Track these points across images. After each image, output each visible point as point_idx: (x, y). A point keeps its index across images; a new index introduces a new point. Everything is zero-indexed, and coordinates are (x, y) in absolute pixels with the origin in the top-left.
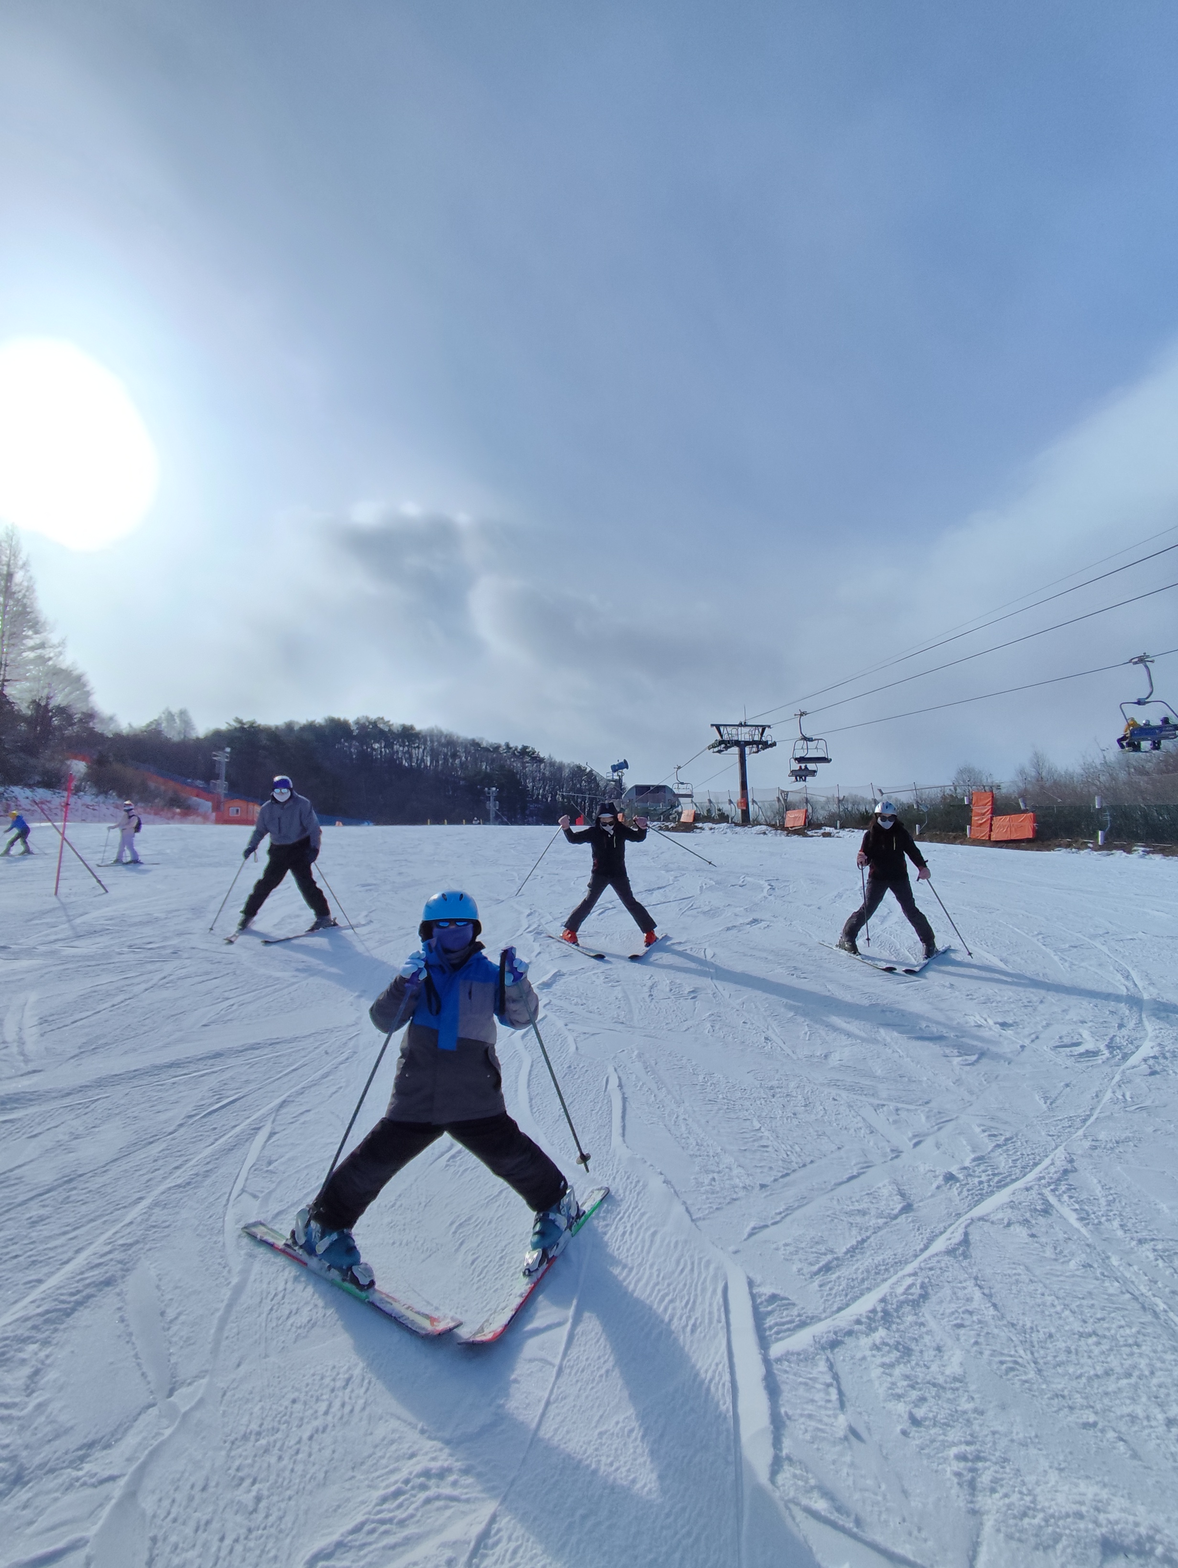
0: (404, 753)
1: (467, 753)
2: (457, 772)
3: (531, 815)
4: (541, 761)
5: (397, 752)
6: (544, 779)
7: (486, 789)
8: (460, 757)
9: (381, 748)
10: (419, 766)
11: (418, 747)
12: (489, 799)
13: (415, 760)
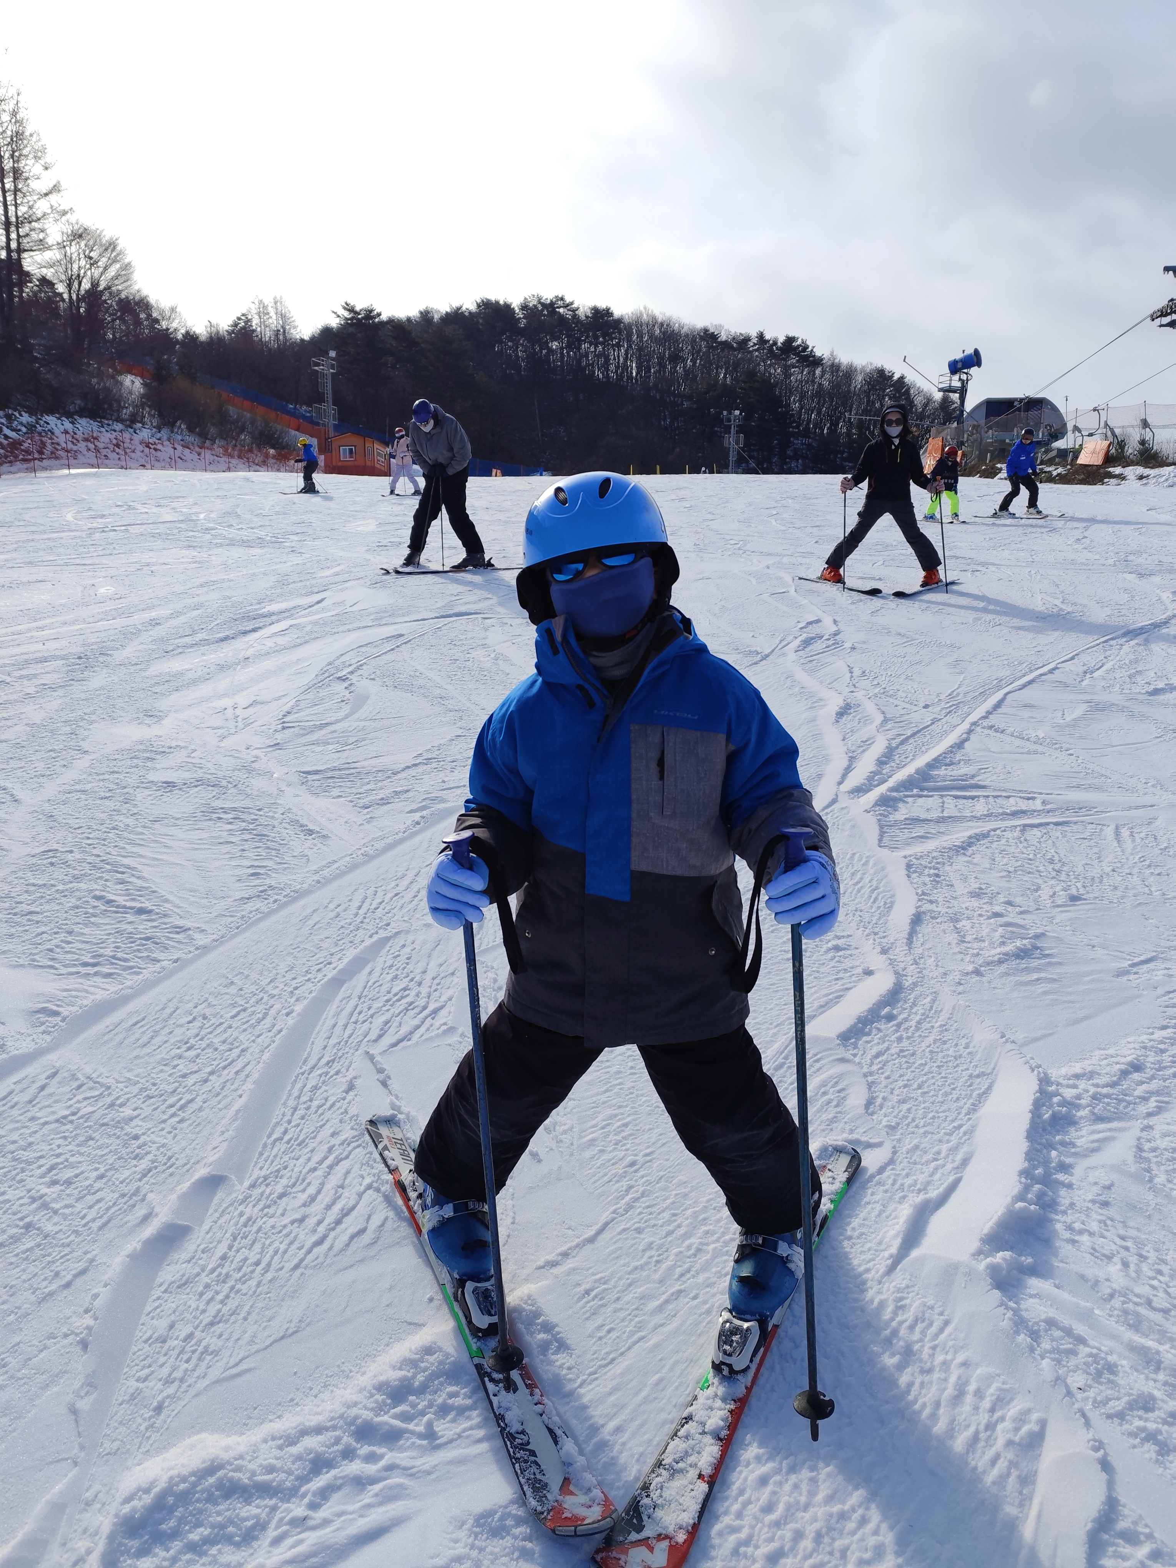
0: (598, 356)
1: (696, 352)
2: (679, 385)
3: (795, 457)
4: (817, 362)
5: (586, 355)
6: (820, 393)
7: (725, 413)
8: (684, 360)
9: (562, 348)
10: (620, 377)
11: (618, 345)
12: (728, 430)
13: (612, 367)
